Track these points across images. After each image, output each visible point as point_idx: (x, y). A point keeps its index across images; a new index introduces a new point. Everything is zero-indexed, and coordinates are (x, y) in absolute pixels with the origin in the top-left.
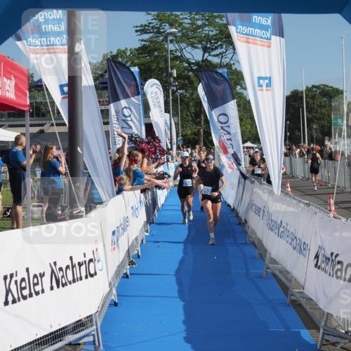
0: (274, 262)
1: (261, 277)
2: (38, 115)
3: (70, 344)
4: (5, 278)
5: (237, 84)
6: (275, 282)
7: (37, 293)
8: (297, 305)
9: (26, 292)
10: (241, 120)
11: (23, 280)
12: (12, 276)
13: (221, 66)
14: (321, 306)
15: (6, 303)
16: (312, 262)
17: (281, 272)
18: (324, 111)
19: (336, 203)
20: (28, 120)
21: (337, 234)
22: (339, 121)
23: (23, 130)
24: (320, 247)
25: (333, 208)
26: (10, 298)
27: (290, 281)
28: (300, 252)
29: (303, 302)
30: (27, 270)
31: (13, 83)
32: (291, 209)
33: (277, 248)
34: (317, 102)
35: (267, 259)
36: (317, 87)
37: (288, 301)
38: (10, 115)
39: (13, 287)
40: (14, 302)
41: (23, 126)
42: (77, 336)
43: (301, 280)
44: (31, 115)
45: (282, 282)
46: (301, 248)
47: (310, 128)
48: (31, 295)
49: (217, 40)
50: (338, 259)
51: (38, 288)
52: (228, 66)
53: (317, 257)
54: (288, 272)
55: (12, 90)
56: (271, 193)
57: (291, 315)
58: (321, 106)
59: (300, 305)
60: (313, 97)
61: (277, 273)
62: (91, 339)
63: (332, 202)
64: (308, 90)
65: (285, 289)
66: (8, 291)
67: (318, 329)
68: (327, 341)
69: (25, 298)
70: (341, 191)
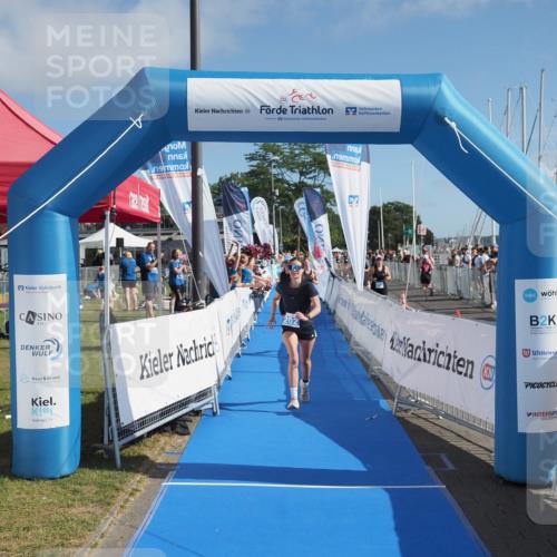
0: (357, 344)
1: (346, 356)
2: (167, 227)
3: (193, 411)
4: (141, 357)
5: (327, 201)
6: (358, 360)
7: (167, 370)
8: (376, 379)
9: (157, 369)
10: (331, 230)
11: (155, 359)
12: (146, 356)
13: (315, 186)
14: (396, 380)
15: (142, 377)
16: (389, 345)
17: (363, 353)
18: (397, 223)
19: (408, 297)
20: (159, 230)
21: (409, 322)
22: (410, 231)
23: (155, 238)
24: (395, 333)
25: (405, 301)
26: (145, 373)
27: (370, 360)
28: (378, 336)
29: (381, 377)
30: (159, 351)
31: (147, 200)
32: (371, 302)
33: (361, 334)
34: (391, 216)
35: (352, 341)
36: (392, 204)
37: (369, 376)
38: (144, 226)
39: (147, 364)
40: (148, 376)
41: (155, 235)
42: (199, 404)
43: (379, 359)
44: (162, 226)
45: (364, 361)
46: (379, 333)
47: (386, 236)
48: (162, 371)
49: (312, 166)
50: (410, 342)
51: (168, 365)
52: (321, 186)
53: (392, 340)
54: (368, 353)
55: (147, 206)
56: (355, 289)
57: (371, 387)
58: (395, 219)
59: (379, 379)
60: (389, 212)
61: (360, 353)
62: (210, 406)
63: (404, 296)
64: (385, 206)
65: (367, 366)
66: (144, 368)
67: (393, 398)
68: (401, 408)
69: (157, 373)
70: (412, 288)
